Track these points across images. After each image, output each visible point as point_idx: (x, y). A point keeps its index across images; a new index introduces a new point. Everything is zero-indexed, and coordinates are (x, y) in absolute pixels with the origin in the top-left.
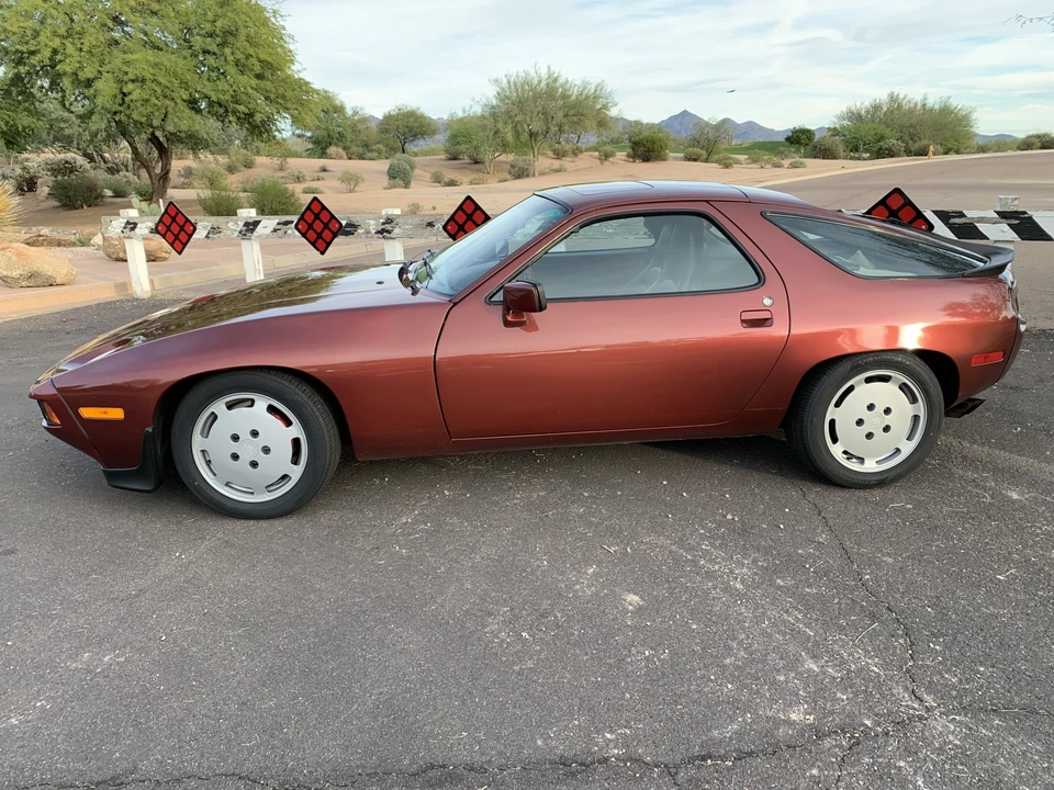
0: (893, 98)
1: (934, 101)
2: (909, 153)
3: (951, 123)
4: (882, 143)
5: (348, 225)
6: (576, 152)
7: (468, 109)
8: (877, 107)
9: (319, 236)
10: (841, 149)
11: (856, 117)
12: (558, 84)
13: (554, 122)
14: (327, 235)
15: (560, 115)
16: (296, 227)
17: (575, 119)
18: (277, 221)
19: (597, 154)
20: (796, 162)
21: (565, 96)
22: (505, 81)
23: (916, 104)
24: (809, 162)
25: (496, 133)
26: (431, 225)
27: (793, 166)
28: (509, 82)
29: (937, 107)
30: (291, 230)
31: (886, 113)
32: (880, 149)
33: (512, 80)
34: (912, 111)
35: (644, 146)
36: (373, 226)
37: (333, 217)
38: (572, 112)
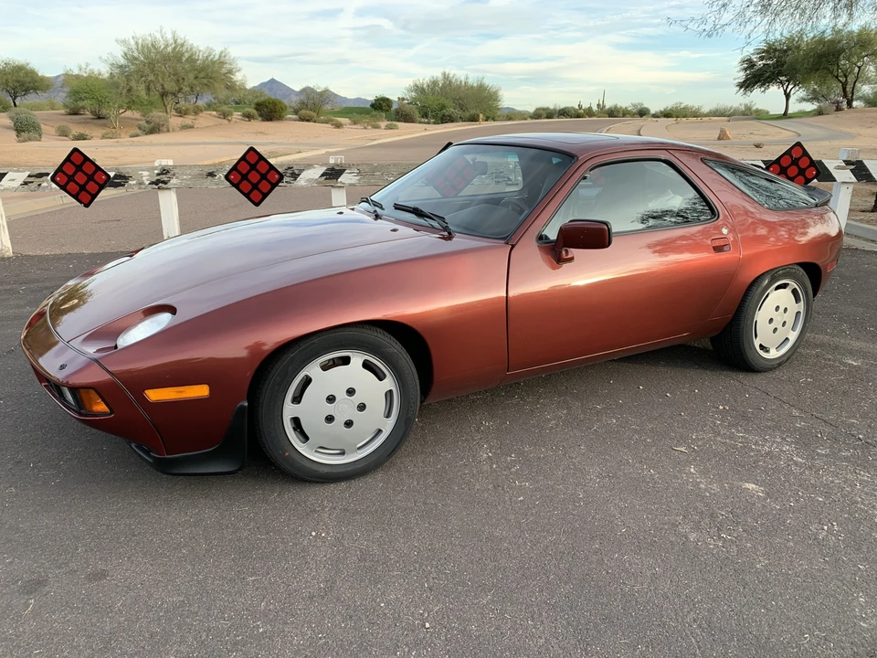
0: (446, 77)
1: (473, 81)
2: (462, 119)
3: (486, 97)
4: (444, 111)
5: (116, 177)
6: (197, 111)
7: (84, 67)
8: (435, 83)
9: (83, 188)
10: (417, 115)
11: (419, 89)
12: (184, 49)
13: (186, 83)
14: (92, 187)
15: (191, 76)
16: (53, 179)
17: (205, 81)
18: (28, 173)
19: (214, 113)
20: (391, 125)
21: (191, 60)
22: (132, 42)
23: (461, 82)
24: (399, 124)
25: (129, 90)
26: (211, 175)
27: (389, 127)
28: (137, 43)
29: (475, 85)
30: (47, 183)
31: (441, 89)
32: (444, 116)
33: (140, 42)
34: (459, 87)
35: (267, 107)
36: (146, 177)
37: (98, 168)
38: (202, 75)
